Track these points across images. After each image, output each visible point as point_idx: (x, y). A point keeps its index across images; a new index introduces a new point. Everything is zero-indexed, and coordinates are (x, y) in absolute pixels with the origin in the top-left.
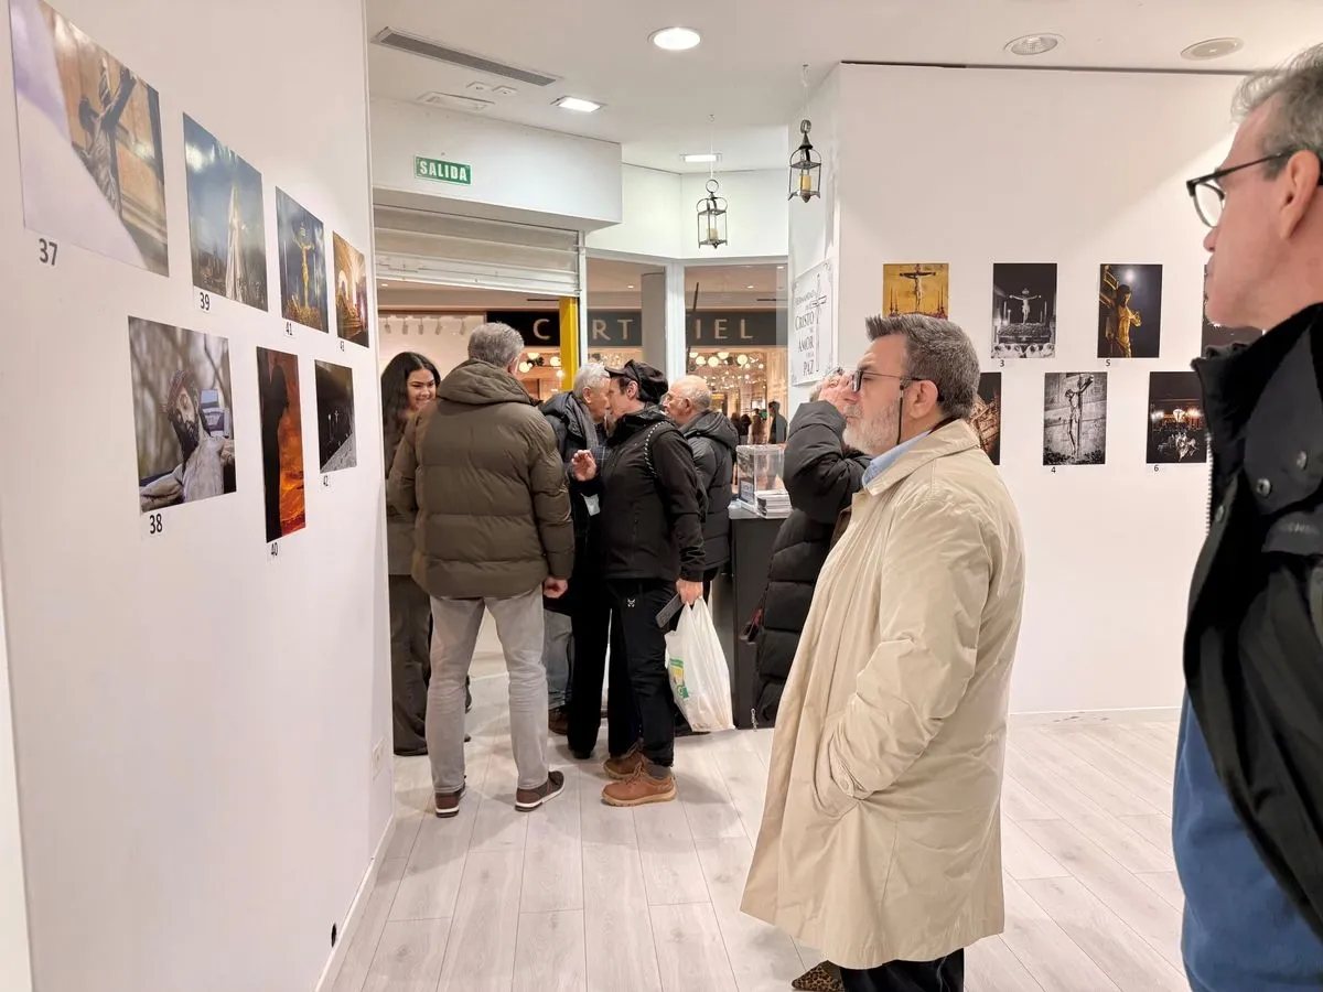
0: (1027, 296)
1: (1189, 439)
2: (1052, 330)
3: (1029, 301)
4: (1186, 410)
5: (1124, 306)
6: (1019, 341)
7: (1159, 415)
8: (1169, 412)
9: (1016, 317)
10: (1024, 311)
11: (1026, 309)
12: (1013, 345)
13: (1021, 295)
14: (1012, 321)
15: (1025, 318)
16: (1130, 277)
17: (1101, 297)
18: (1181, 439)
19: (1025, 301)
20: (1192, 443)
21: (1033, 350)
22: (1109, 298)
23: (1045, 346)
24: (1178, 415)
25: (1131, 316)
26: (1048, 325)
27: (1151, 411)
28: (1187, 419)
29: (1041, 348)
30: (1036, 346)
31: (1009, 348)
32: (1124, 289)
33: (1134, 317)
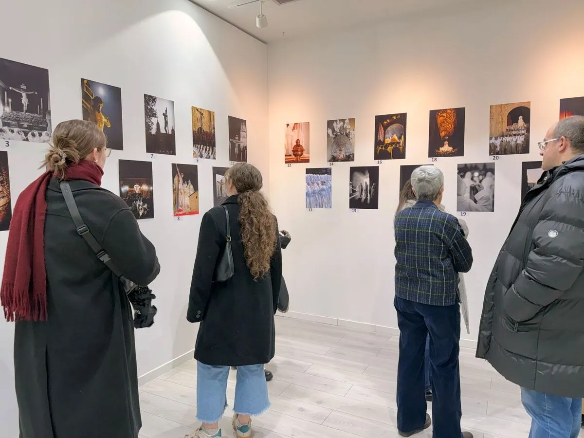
0: (24, 90)
1: (144, 204)
2: (48, 122)
3: (27, 95)
4: (141, 185)
5: (99, 112)
6: (20, 126)
7: (126, 188)
8: (132, 186)
9: (17, 106)
10: (23, 102)
11: (25, 101)
12: (16, 130)
13: (20, 89)
14: (13, 109)
15: (25, 108)
16: (101, 92)
17: (83, 102)
18: (139, 203)
19: (24, 95)
20: (146, 206)
21: (33, 135)
22: (89, 104)
23: (44, 133)
24: (137, 188)
25: (104, 120)
26: (44, 117)
27: (121, 186)
28: (142, 191)
29: (40, 135)
30: (36, 132)
31: (12, 131)
32: (98, 100)
33: (106, 120)
